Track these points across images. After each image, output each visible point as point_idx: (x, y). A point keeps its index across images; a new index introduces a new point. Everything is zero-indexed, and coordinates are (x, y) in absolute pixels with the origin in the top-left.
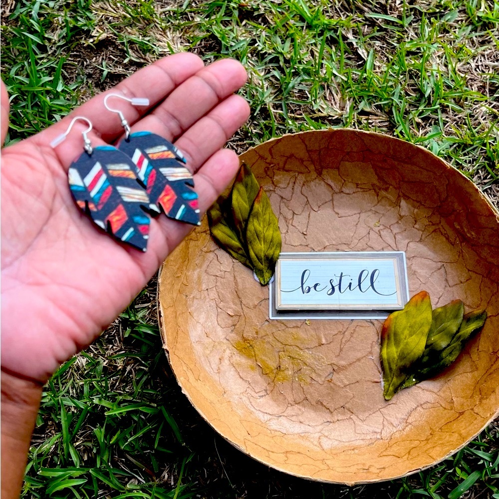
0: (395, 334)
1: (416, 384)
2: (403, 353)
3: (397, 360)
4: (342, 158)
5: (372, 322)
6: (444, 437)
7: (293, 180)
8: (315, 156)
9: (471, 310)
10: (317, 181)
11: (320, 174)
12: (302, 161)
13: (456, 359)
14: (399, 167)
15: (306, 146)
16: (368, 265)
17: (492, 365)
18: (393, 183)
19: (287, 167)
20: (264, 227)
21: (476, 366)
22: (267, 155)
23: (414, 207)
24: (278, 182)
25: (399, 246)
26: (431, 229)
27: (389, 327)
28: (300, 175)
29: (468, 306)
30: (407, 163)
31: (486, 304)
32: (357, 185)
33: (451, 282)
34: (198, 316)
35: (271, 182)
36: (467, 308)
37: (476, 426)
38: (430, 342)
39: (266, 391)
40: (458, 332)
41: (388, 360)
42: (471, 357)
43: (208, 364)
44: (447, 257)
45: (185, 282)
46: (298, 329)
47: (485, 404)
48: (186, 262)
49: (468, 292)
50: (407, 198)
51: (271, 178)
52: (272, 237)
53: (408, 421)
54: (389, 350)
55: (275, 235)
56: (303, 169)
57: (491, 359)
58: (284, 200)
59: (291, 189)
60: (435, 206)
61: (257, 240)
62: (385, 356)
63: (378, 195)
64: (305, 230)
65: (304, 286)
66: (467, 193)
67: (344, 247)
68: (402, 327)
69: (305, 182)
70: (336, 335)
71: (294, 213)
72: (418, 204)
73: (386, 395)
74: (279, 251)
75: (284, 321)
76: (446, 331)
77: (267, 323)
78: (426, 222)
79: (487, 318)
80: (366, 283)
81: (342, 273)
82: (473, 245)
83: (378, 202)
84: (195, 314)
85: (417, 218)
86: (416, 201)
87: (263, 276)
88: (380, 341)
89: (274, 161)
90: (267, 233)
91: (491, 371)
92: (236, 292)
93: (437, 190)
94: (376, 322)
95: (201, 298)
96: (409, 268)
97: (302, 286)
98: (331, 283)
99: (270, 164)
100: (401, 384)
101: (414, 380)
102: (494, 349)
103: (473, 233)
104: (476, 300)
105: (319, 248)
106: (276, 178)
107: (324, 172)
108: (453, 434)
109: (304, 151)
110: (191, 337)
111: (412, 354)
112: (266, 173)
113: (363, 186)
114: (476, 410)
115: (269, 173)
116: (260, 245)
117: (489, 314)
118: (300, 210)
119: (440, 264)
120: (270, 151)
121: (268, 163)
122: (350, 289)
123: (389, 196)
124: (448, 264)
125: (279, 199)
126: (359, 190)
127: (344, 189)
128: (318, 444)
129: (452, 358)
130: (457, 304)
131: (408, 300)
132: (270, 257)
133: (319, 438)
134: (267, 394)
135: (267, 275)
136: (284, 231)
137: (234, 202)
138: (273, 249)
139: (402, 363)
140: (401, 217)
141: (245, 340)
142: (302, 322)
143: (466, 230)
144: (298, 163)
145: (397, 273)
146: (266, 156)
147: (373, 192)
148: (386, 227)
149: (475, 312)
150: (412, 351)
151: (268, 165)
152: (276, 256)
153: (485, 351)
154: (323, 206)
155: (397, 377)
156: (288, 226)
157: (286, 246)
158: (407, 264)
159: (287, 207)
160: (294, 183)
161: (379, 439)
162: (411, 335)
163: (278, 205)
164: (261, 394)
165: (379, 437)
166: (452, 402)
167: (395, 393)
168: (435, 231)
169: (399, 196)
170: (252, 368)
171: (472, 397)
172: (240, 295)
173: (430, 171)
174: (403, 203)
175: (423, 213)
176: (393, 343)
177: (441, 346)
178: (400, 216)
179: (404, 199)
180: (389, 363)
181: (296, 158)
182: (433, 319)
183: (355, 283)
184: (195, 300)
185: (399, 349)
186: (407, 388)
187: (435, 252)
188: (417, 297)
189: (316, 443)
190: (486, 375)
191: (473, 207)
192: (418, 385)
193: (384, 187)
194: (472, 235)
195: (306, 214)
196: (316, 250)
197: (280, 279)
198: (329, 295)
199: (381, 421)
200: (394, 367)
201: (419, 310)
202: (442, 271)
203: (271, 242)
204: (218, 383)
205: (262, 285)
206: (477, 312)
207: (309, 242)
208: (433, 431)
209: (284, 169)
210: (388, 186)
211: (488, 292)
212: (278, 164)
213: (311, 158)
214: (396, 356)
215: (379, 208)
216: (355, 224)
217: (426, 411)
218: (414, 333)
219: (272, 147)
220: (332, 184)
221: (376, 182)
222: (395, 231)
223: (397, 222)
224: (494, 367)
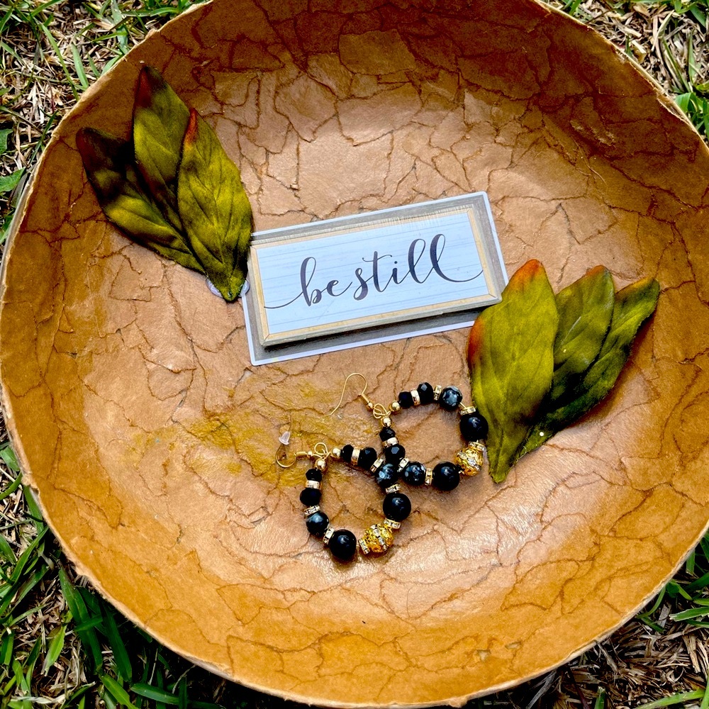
0: (494, 354)
1: (546, 440)
2: (514, 388)
3: (505, 403)
4: (341, 28)
5: (445, 337)
6: (624, 552)
7: (254, 88)
8: (288, 33)
9: (626, 283)
10: (301, 81)
11: (304, 67)
12: (263, 45)
13: (616, 384)
14: (452, 29)
15: (265, 12)
16: (424, 229)
17: (689, 386)
18: (446, 64)
19: (237, 61)
20: (214, 187)
21: (654, 389)
22: (189, 41)
23: (490, 103)
24: (226, 95)
25: (475, 183)
26: (528, 141)
27: (480, 342)
28: (267, 75)
29: (621, 275)
30: (467, 19)
31: (654, 268)
32: (378, 77)
33: (580, 235)
34: (106, 389)
35: (211, 97)
36: (617, 279)
37: (688, 524)
38: (561, 358)
39: (264, 508)
40: (609, 329)
41: (487, 406)
42: (641, 373)
43: (140, 483)
44: (564, 188)
45: (66, 326)
46: (310, 375)
47: (695, 472)
48: (62, 286)
49: (616, 249)
50: (474, 87)
51: (210, 89)
52: (232, 205)
53: (544, 519)
54: (487, 386)
55: (237, 199)
56: (268, 62)
57: (684, 375)
58: (244, 129)
59: (254, 107)
60: (530, 94)
61: (204, 216)
62: (481, 399)
63: (420, 92)
64: (294, 180)
65: (309, 291)
66: (592, 57)
67: (373, 202)
68: (504, 337)
69: (277, 87)
70: (383, 373)
71: (267, 152)
72: (497, 97)
73: (495, 472)
74: (249, 231)
75: (280, 366)
76: (587, 330)
77: (248, 374)
78: (517, 128)
79: (660, 293)
80: (424, 265)
81: (376, 254)
82: (612, 159)
83: (423, 104)
84: (99, 386)
85: (500, 124)
86: (493, 91)
87: (227, 285)
88: (466, 369)
89: (209, 54)
90: (221, 198)
91: (689, 398)
92: (180, 325)
93: (530, 63)
94: (453, 336)
95: (107, 350)
96: (499, 221)
97: (305, 292)
98: (359, 276)
99: (200, 60)
100: (520, 448)
101: (542, 434)
102: (685, 352)
103: (611, 135)
104: (633, 262)
105: (327, 212)
106: (219, 88)
107: (313, 63)
108: (643, 544)
109: (264, 24)
110: (96, 436)
111: (533, 387)
112: (198, 81)
113: (390, 79)
114: (679, 486)
115: (202, 79)
116: (210, 226)
117: (664, 285)
118: (279, 142)
119: (554, 204)
120: (195, 33)
121: (196, 59)
122: (395, 280)
123: (440, 90)
124: (570, 202)
125: (234, 129)
126: (384, 87)
127: (355, 91)
128: (380, 602)
129: (608, 384)
130: (598, 275)
131: (507, 282)
132: (233, 246)
133: (381, 587)
134: (269, 514)
135: (234, 280)
136: (254, 190)
137: (138, 148)
138: (237, 229)
139: (517, 408)
140: (469, 127)
141: (210, 415)
142: (315, 359)
143: (595, 131)
144: (256, 52)
145: (478, 235)
146: (188, 46)
147: (409, 87)
148: (443, 151)
149: (635, 286)
150: (531, 382)
151: (196, 64)
152: (243, 241)
153: (669, 360)
154: (320, 130)
155: (510, 435)
156: (260, 179)
157: (263, 217)
158: (494, 214)
159: (253, 141)
160: (258, 92)
161: (494, 565)
162: (524, 351)
163: (233, 141)
164: (255, 517)
165: (494, 561)
166: (621, 467)
167: (511, 465)
168: (535, 143)
169: (460, 87)
170: (231, 469)
171: (661, 455)
172: (188, 329)
173: (513, 27)
174: (469, 99)
175: (510, 113)
176: (492, 371)
177: (583, 363)
178: (467, 125)
179: (470, 91)
180: (491, 412)
181: (252, 42)
182: (559, 313)
183: (403, 268)
184: (94, 356)
185: (506, 381)
186: (532, 451)
187: (542, 182)
188: (521, 274)
189: (375, 599)
190: (681, 408)
191: (607, 82)
192: (551, 442)
193: (429, 74)
194: (610, 139)
195: (290, 151)
196: (321, 216)
197: (260, 285)
198: (358, 299)
199: (493, 526)
200: (502, 418)
201: (529, 298)
202: (560, 215)
203: (231, 214)
204: (166, 516)
205: (228, 302)
206: (640, 283)
207: (306, 204)
208: (599, 536)
209: (232, 68)
210: (436, 70)
211: (655, 243)
212: (218, 58)
213: (281, 37)
214: (501, 395)
215: (427, 116)
216: (386, 154)
217: (575, 491)
218: (530, 345)
219: (197, 24)
220: (331, 84)
221: (412, 67)
222: (461, 157)
223: (464, 138)
224: (695, 391)
